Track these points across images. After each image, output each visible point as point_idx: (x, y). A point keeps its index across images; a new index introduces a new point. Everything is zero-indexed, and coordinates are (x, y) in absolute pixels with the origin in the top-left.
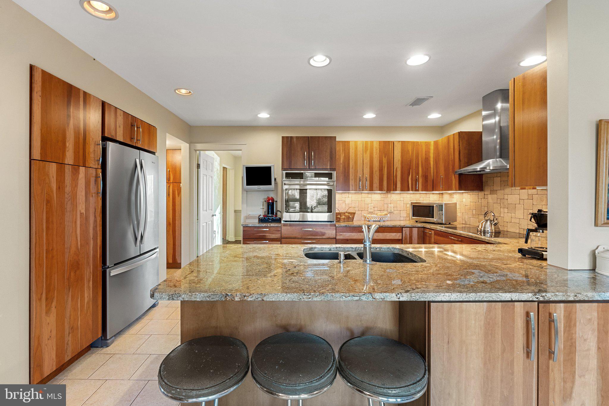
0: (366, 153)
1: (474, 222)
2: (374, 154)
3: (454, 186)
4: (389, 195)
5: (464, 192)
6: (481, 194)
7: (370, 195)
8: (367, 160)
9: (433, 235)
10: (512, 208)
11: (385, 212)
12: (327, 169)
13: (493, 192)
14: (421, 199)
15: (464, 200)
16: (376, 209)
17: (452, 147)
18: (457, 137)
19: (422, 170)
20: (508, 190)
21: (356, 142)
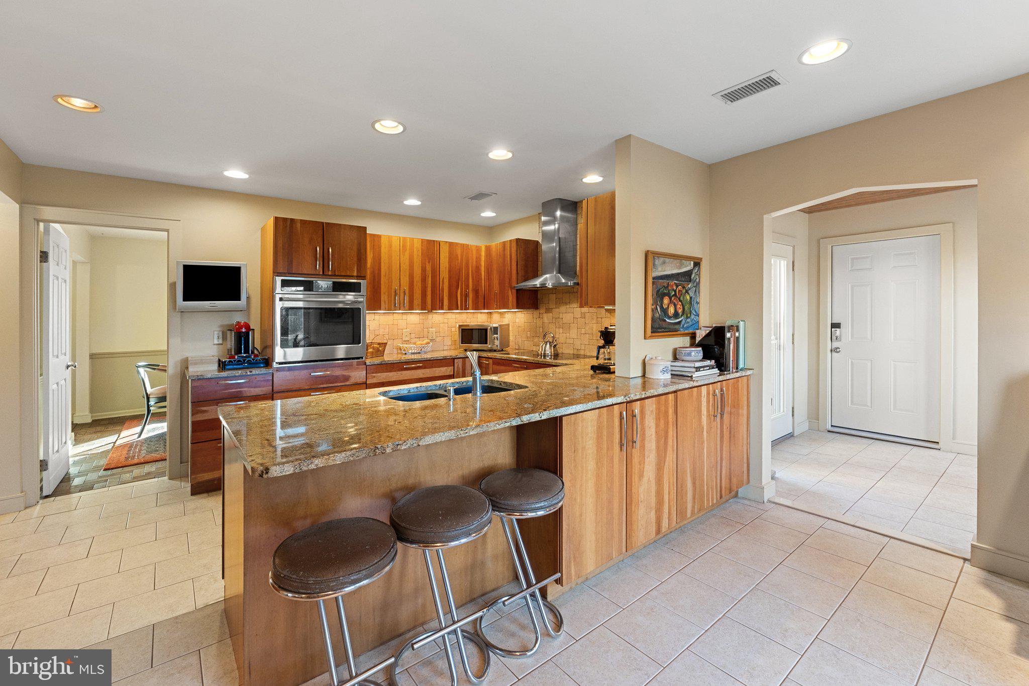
0: (404, 255)
1: (528, 345)
2: (415, 257)
3: (510, 304)
4: (430, 316)
5: (517, 310)
6: (536, 313)
7: (405, 317)
8: (405, 266)
9: (491, 366)
10: (567, 327)
11: (426, 341)
12: (353, 276)
13: (548, 310)
14: (468, 320)
15: (517, 320)
16: (413, 336)
17: (509, 257)
18: (514, 244)
19: (473, 282)
20: (563, 309)
21: (390, 238)
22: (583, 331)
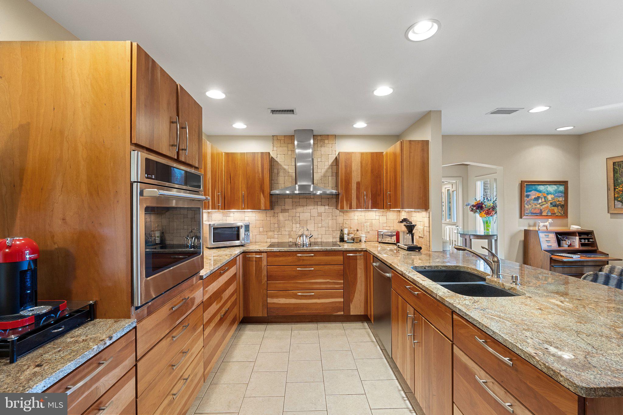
3: (263, 205)
6: (271, 213)
13: (284, 211)
17: (260, 166)
18: (267, 157)
20: (300, 209)
22: (320, 225)
